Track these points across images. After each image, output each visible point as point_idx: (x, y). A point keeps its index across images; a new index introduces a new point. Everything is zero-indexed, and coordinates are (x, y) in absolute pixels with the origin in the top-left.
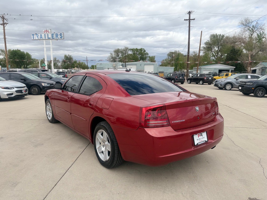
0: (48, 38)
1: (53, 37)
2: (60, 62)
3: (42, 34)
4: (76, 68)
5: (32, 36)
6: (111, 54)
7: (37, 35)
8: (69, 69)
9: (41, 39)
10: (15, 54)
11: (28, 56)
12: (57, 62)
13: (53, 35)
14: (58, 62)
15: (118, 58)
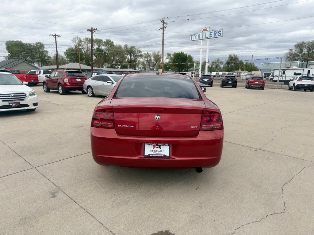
0: (206, 37)
1: (211, 36)
2: (222, 64)
3: (200, 34)
4: (240, 70)
5: (191, 37)
6: (290, 50)
7: (195, 36)
8: (230, 72)
9: (199, 39)
10: (178, 57)
11: (190, 58)
12: (219, 63)
13: (211, 34)
14: (221, 64)
15: (300, 55)
